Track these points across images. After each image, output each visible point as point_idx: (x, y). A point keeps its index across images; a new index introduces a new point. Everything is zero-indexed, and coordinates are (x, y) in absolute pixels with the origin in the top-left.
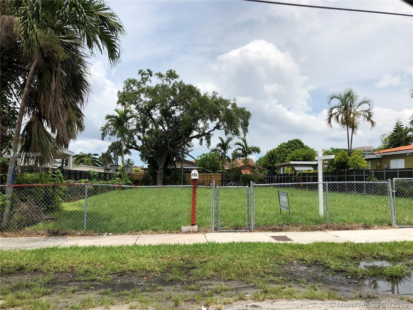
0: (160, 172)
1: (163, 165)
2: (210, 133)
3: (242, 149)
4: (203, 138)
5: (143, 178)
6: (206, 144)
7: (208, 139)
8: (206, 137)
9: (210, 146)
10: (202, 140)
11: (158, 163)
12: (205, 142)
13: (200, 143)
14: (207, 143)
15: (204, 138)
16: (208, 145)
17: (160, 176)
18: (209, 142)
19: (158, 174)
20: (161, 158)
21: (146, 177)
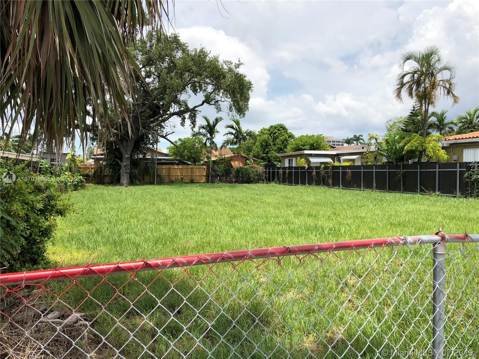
0: (125, 163)
1: (129, 153)
2: (196, 109)
3: (234, 133)
4: (185, 116)
5: (95, 172)
6: (190, 125)
7: (192, 118)
8: (190, 115)
9: (195, 127)
10: (184, 119)
11: (122, 150)
12: (188, 122)
13: (181, 123)
14: (191, 123)
15: (187, 115)
16: (192, 126)
17: (126, 169)
18: (193, 123)
19: (123, 166)
20: (127, 143)
21: (99, 170)
